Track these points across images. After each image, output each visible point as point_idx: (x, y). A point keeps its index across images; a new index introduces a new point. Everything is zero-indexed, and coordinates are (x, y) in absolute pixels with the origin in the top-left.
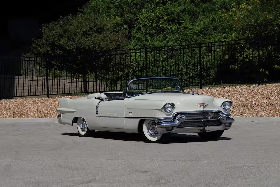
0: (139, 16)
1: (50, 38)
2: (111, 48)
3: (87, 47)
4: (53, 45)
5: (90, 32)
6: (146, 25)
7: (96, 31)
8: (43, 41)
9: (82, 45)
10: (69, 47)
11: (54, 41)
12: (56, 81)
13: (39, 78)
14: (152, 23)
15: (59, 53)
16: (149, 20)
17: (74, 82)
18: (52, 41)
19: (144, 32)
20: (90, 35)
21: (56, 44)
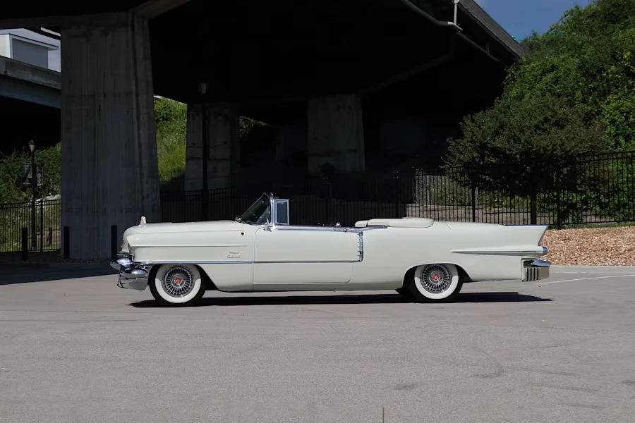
0: (602, 106)
1: (479, 137)
2: (581, 152)
3: (542, 150)
4: (483, 147)
5: (546, 126)
6: (616, 121)
7: (555, 124)
8: (465, 142)
9: (532, 148)
10: (510, 150)
11: (486, 141)
12: (463, 211)
13: (436, 207)
14: (627, 118)
15: (493, 161)
16: (622, 113)
17: (494, 213)
18: (481, 143)
19: (612, 132)
20: (545, 130)
21: (489, 145)
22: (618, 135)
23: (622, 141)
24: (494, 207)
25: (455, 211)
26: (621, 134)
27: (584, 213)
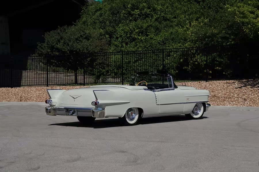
0: (117, 29)
1: (51, 42)
2: (96, 51)
3: (78, 50)
4: (52, 48)
5: (81, 39)
6: (122, 36)
7: (85, 38)
8: (45, 45)
9: (74, 49)
10: (64, 49)
11: (53, 45)
12: (54, 74)
13: (43, 73)
14: (127, 34)
15: (57, 54)
16: (124, 32)
17: (67, 76)
18: (51, 45)
19: (120, 41)
20: (80, 41)
21: (55, 47)
22: (122, 42)
23: (124, 45)
24: (69, 73)
25: (52, 74)
26: (124, 42)
27: (108, 77)
